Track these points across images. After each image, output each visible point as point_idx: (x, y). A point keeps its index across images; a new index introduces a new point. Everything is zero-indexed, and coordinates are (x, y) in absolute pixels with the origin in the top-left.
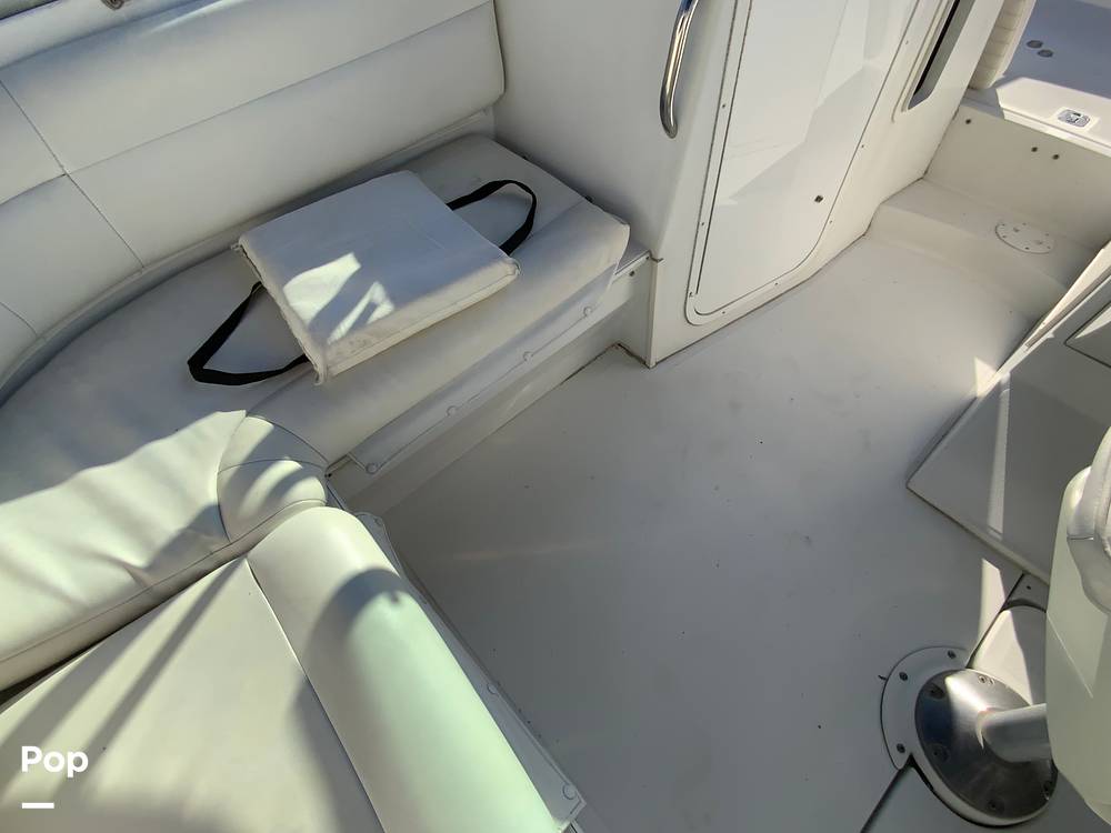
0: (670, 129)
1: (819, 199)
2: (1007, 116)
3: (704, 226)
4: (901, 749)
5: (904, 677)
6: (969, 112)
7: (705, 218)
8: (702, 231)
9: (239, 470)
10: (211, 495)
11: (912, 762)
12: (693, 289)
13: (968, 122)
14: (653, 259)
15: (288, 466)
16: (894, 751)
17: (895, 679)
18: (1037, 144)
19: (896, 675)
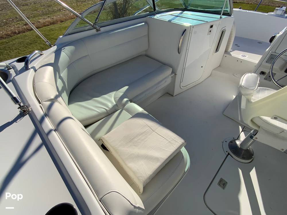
0: (179, 53)
1: (202, 67)
2: (232, 56)
3: (184, 69)
4: (227, 152)
5: (226, 142)
6: (226, 55)
7: (184, 68)
8: (184, 70)
9: (120, 98)
10: (115, 103)
11: (229, 154)
12: (181, 81)
13: (226, 57)
14: (175, 74)
15: (125, 100)
16: (226, 152)
17: (225, 142)
18: (238, 60)
19: (225, 141)
